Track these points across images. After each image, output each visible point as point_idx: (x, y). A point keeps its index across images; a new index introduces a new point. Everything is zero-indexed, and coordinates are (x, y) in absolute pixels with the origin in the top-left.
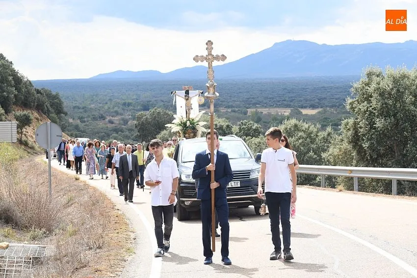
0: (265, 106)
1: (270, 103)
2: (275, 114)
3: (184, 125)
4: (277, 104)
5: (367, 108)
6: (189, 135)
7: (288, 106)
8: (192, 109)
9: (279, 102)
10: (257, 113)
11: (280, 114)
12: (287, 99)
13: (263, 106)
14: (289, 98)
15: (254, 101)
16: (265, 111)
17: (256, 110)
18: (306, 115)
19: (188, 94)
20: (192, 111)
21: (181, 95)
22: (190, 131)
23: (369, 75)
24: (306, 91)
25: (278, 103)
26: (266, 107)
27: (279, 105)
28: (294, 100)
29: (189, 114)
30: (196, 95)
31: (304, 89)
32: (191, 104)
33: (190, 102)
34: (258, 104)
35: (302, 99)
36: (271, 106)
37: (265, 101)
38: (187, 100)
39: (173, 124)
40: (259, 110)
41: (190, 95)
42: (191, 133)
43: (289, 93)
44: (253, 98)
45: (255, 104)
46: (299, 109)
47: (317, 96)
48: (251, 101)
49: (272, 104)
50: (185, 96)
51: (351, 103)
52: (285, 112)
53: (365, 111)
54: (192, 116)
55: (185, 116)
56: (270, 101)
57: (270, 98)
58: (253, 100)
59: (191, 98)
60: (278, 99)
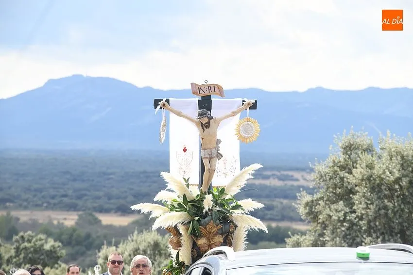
1: (35, 199)
2: (46, 222)
4: (49, 203)
6: (209, 239)
7: (72, 207)
8: (219, 156)
9: (53, 197)
10: (8, 219)
11: (55, 222)
12: (70, 192)
13: (20, 205)
14: (75, 191)
15: (1, 195)
16: (24, 216)
17: (8, 215)
18: (110, 227)
19: (209, 108)
21: (184, 112)
22: (212, 227)
23: (349, 148)
24: (109, 179)
25: (52, 201)
26: (26, 208)
27: (55, 204)
28: (85, 195)
29: (212, 171)
30: (234, 114)
31: (105, 174)
32: (218, 142)
34: (11, 201)
35: (101, 194)
36: (38, 206)
37: (24, 196)
38: (205, 126)
42: (216, 234)
43: (75, 180)
44: (1, 189)
45: (2, 202)
46: (94, 213)
47: (132, 189)
49: (40, 202)
50: (201, 115)
52: (65, 219)
53: (339, 221)
54: (218, 181)
56: (35, 196)
57: (36, 190)
59: (218, 122)
60: (52, 192)
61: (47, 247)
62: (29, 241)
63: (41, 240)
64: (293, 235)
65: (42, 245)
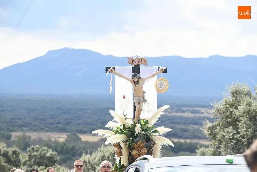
0: (35, 129)
1: (41, 125)
2: (47, 139)
3: (129, 132)
4: (49, 128)
5: (233, 135)
6: (138, 151)
7: (63, 130)
8: (145, 101)
9: (52, 124)
10: (24, 138)
11: (53, 139)
12: (62, 121)
13: (31, 129)
14: (65, 120)
15: (20, 122)
16: (34, 136)
17: (24, 135)
18: (87, 142)
19: (139, 72)
20: (144, 106)
22: (141, 143)
23: (235, 93)
24: (86, 113)
25: (51, 127)
26: (35, 131)
27: (53, 128)
28: (71, 123)
29: (140, 110)
30: (153, 76)
31: (83, 109)
32: (144, 92)
33: (142, 87)
34: (26, 126)
35: (81, 122)
36: (42, 129)
37: (34, 123)
38: (136, 83)
39: (108, 129)
40: (28, 134)
41: (142, 75)
42: (143, 148)
43: (65, 113)
44: (19, 119)
45: (21, 126)
46: (77, 134)
47: (99, 119)
48: (17, 122)
49: (43, 127)
50: (134, 76)
51: (209, 128)
52: (59, 137)
54: (144, 116)
55: (130, 115)
56: (40, 123)
57: (41, 120)
58: (18, 121)
59: (144, 81)
60: (51, 121)
61: (48, 155)
62: (37, 151)
63: (44, 150)
64: (201, 147)
65: (45, 154)
